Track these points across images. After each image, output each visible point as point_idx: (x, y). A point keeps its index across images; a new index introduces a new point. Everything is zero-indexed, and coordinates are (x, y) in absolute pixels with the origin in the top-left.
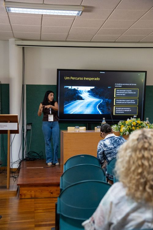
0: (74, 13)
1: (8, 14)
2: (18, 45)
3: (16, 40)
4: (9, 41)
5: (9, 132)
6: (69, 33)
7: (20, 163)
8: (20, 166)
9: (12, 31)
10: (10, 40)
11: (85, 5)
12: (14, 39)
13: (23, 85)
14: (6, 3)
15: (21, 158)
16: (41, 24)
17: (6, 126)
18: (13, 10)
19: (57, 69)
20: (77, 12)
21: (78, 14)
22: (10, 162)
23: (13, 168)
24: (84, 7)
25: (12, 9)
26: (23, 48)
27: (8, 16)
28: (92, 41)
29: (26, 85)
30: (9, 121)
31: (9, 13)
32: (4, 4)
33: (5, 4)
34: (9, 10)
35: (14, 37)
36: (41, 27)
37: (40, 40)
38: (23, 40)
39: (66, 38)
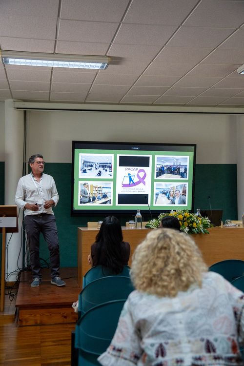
0: (97, 66)
1: (4, 66)
2: (18, 108)
3: (14, 101)
4: (4, 102)
5: (4, 231)
6: (89, 92)
7: (19, 275)
8: (19, 278)
9: (10, 89)
10: (6, 101)
11: (112, 56)
12: (12, 100)
13: (24, 163)
14: (2, 53)
15: (20, 266)
16: (51, 79)
18: (12, 61)
19: (73, 141)
20: (100, 65)
21: (102, 67)
22: (5, 273)
23: (9, 281)
24: (110, 59)
25: (10, 60)
26: (25, 112)
27: (5, 69)
28: (121, 102)
30: (4, 215)
31: (6, 65)
34: (7, 62)
35: (12, 98)
36: (51, 83)
37: (49, 102)
38: (25, 101)
39: (86, 99)
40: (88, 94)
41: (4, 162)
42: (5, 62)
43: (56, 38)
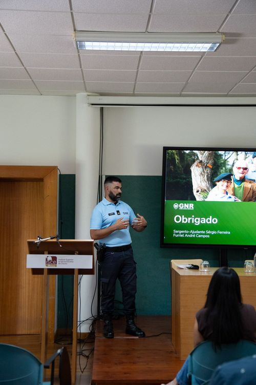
0: (205, 47)
1: (78, 52)
2: (92, 104)
3: (89, 95)
4: (76, 96)
5: (76, 272)
6: (187, 81)
7: (93, 324)
8: (93, 330)
9: (84, 80)
10: (78, 95)
11: (226, 32)
12: (86, 94)
13: (100, 176)
14: (77, 34)
15: (95, 313)
16: (138, 66)
17: (71, 261)
18: (89, 46)
19: (164, 147)
20: (209, 46)
21: (211, 48)
22: (77, 322)
23: (81, 332)
24: (224, 36)
25: (87, 44)
26: (102, 109)
27: (79, 55)
28: (230, 93)
29: (106, 176)
30: (78, 252)
31: (80, 51)
32: (73, 35)
33: (75, 36)
34: (81, 46)
35: (86, 90)
36: (137, 71)
37: (134, 95)
38: (102, 94)
39: (182, 91)
40: (187, 83)
41: (75, 175)
42: (79, 46)
43: (151, 11)
